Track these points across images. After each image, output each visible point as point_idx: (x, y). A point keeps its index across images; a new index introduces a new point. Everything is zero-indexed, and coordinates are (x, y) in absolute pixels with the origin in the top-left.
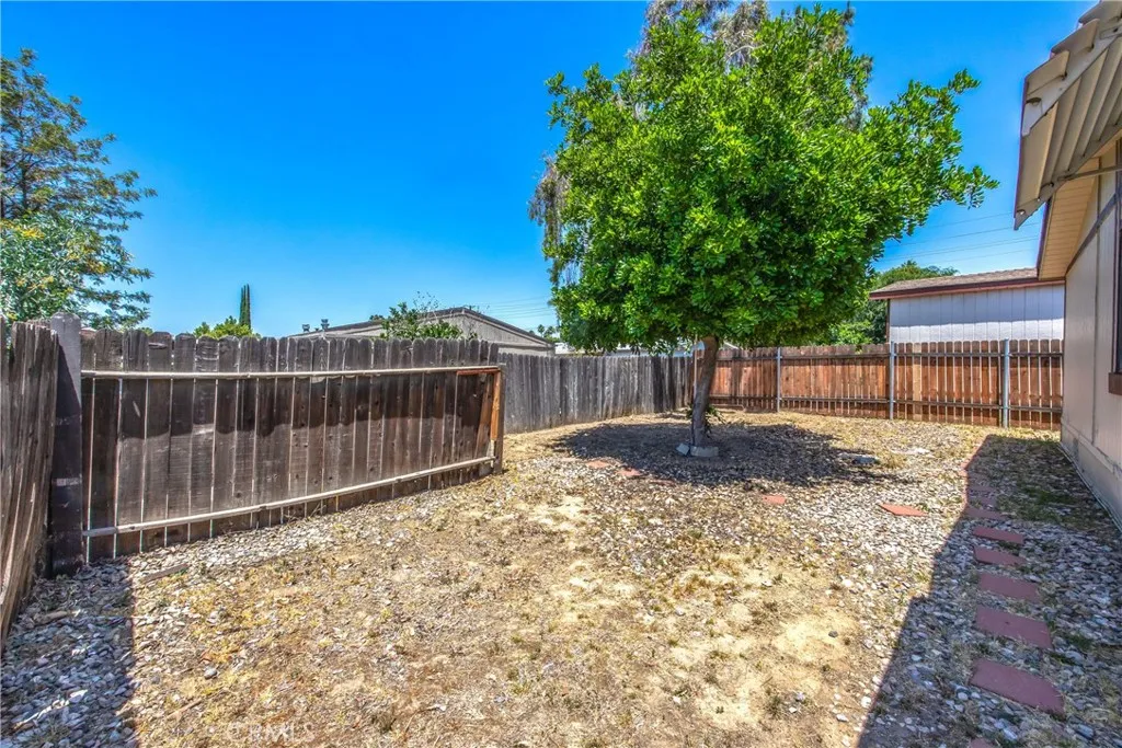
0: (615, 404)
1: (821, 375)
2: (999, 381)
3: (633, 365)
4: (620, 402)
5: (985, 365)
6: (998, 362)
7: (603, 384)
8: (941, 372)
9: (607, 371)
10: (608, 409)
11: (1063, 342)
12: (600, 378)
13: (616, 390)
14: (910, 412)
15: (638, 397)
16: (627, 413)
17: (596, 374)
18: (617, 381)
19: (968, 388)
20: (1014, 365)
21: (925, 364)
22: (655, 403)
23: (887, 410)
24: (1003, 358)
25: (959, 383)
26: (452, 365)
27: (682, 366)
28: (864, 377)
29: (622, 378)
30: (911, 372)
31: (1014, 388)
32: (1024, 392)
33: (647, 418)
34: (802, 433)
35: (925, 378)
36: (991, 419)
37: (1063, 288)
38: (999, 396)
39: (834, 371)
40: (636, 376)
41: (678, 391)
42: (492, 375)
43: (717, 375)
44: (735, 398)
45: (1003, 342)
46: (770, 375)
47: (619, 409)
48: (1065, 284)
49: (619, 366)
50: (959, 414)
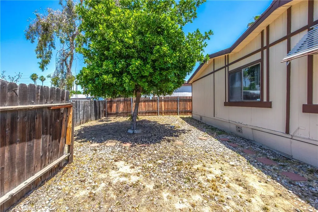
0: (83, 118)
1: (142, 105)
2: (177, 106)
3: (89, 103)
4: (85, 117)
5: (175, 102)
6: (177, 101)
7: (79, 111)
8: (167, 103)
9: (81, 106)
10: (81, 120)
11: (192, 97)
12: (78, 108)
13: (83, 113)
14: (162, 114)
15: (90, 115)
16: (87, 121)
17: (77, 107)
18: (84, 110)
19: (172, 107)
20: (179, 102)
21: (164, 102)
22: (95, 116)
23: (157, 113)
24: (178, 100)
25: (171, 106)
26: (46, 103)
27: (102, 103)
28: (152, 105)
29: (85, 108)
30: (162, 103)
31: (179, 107)
32: (181, 107)
33: (93, 123)
34: (149, 122)
35: (164, 105)
36: (176, 114)
37: (191, 86)
38: (177, 108)
39: (145, 104)
40: (90, 107)
41: (101, 112)
42: (67, 108)
43: (113, 106)
44: (118, 113)
45: (178, 97)
46: (129, 105)
47: (84, 121)
48: (192, 85)
49: (84, 104)
50: (171, 113)
